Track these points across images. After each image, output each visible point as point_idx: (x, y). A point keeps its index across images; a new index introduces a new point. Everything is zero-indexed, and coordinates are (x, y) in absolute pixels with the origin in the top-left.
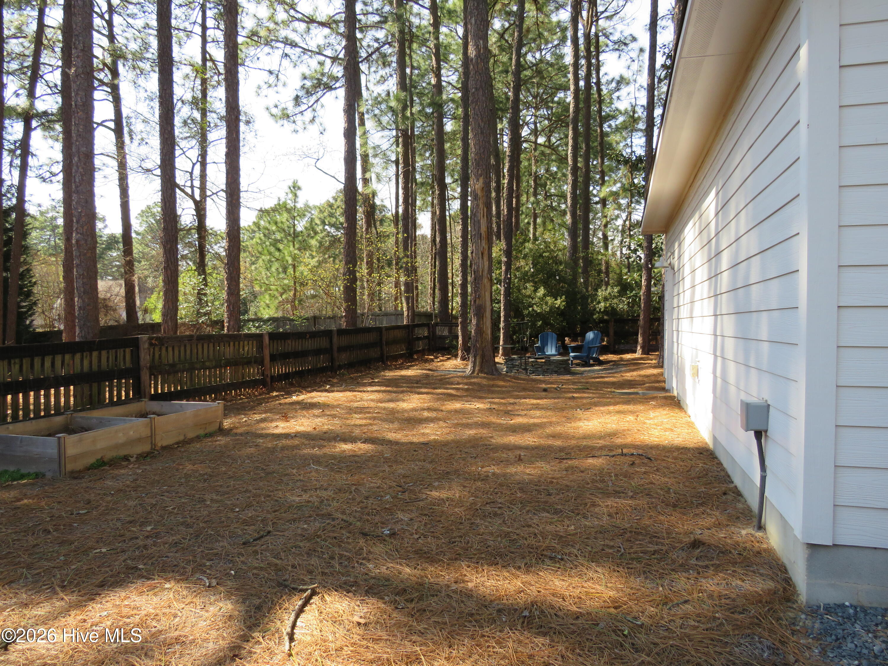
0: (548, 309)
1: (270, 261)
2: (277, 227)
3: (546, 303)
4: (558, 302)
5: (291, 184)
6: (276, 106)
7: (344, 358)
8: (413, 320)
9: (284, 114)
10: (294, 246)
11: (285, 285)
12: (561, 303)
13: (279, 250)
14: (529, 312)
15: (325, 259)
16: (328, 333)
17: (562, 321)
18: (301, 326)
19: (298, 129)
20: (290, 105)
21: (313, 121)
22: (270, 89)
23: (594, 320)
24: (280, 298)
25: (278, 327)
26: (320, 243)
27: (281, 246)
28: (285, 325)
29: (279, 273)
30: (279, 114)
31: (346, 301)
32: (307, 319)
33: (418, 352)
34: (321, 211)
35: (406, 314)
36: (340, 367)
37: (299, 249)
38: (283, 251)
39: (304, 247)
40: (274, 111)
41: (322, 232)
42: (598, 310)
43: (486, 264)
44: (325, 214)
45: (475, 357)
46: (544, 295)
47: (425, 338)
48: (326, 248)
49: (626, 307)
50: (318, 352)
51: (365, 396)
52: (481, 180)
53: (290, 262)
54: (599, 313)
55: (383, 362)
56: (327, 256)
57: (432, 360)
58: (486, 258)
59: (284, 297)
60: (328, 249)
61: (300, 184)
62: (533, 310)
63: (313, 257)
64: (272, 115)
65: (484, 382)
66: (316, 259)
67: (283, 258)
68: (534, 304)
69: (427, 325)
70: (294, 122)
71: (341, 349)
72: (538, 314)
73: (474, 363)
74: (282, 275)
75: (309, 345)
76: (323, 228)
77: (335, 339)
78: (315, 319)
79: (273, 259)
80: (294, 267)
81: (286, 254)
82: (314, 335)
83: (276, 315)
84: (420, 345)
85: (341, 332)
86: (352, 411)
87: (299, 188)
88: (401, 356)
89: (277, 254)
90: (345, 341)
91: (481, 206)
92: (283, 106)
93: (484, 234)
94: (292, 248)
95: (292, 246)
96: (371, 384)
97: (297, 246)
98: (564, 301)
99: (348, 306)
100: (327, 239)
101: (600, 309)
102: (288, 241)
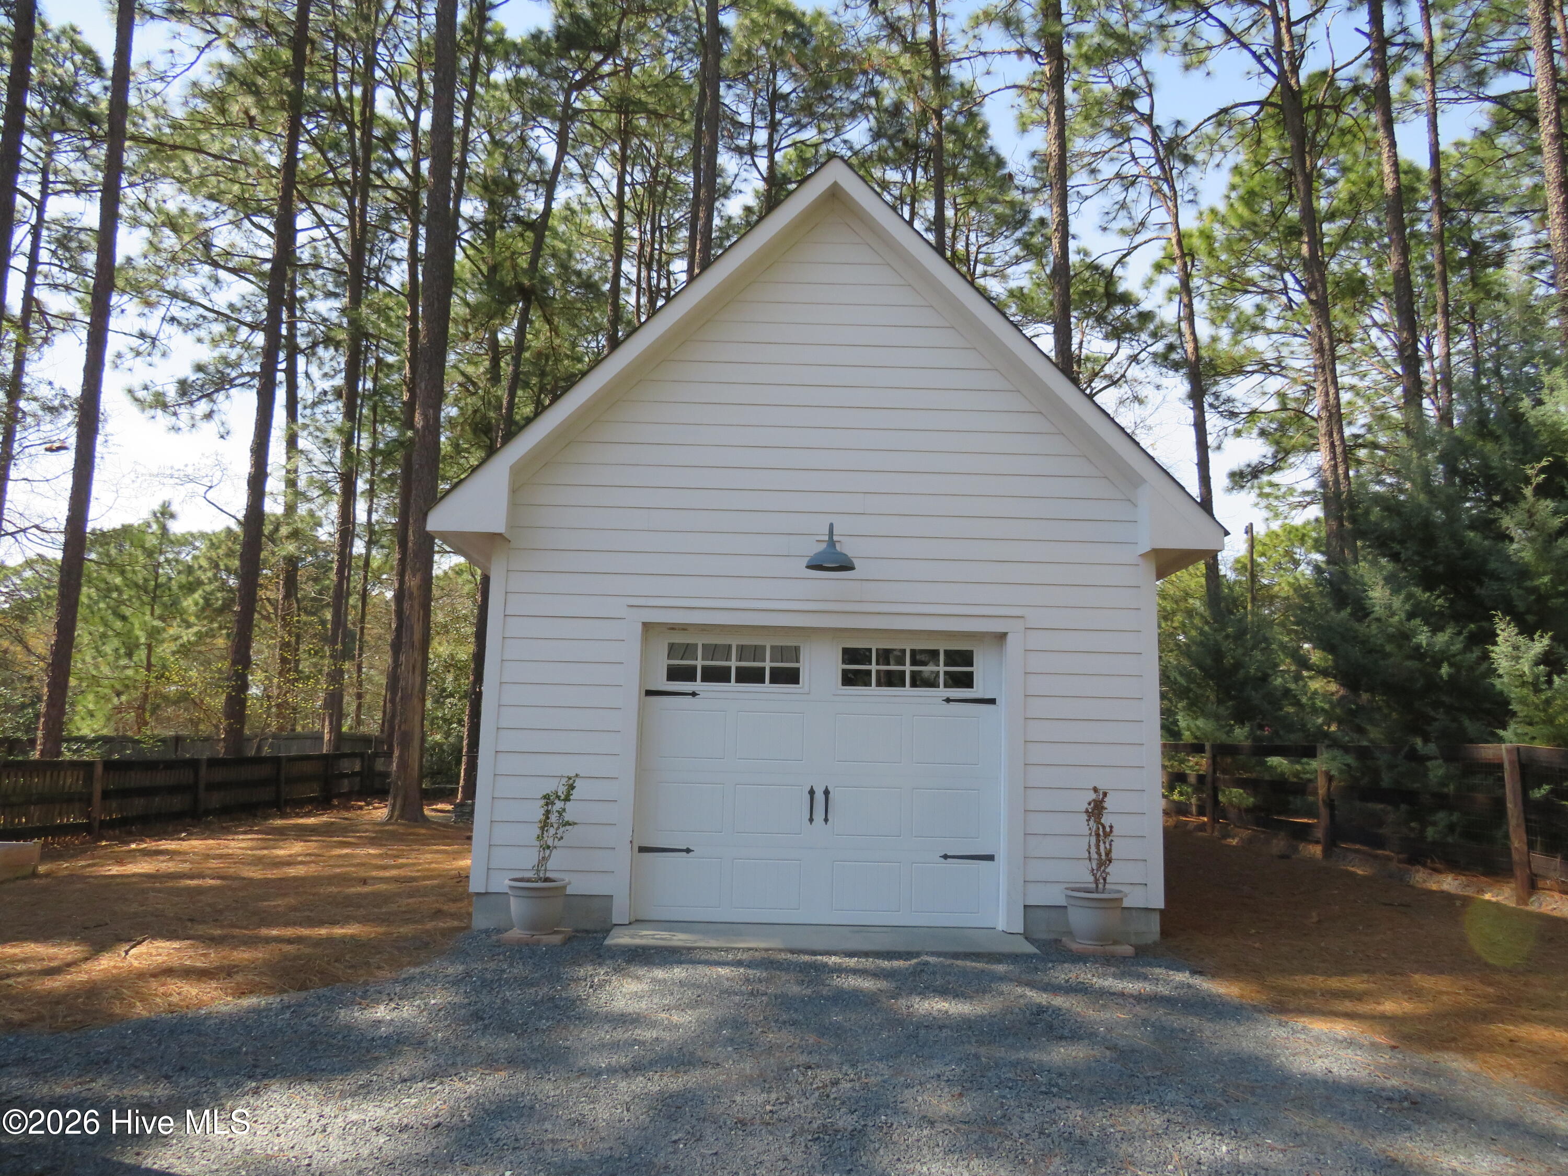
1: (104, 636)
2: (125, 578)
5: (157, 507)
6: (146, 388)
7: (216, 799)
8: (337, 747)
9: (157, 401)
10: (152, 614)
11: (128, 678)
13: (124, 618)
15: (212, 630)
16: (194, 764)
18: (151, 750)
19: (182, 425)
20: (171, 392)
21: (209, 416)
22: (139, 359)
24: (116, 701)
25: (111, 752)
26: (206, 600)
27: (127, 611)
28: (125, 748)
29: (118, 657)
30: (150, 398)
31: (228, 716)
32: (164, 741)
33: (339, 796)
34: (212, 544)
35: (326, 737)
36: (207, 813)
37: (162, 618)
38: (132, 619)
39: (173, 610)
40: (141, 394)
41: (210, 582)
43: (418, 679)
44: (221, 552)
45: (395, 798)
47: (354, 774)
48: (215, 610)
50: (173, 790)
51: (233, 844)
52: (418, 576)
53: (143, 640)
55: (279, 809)
56: (215, 625)
57: (361, 808)
58: (418, 672)
59: (124, 698)
60: (221, 611)
61: (174, 508)
63: (189, 625)
64: (136, 400)
65: (401, 830)
66: (195, 629)
67: (130, 631)
69: (361, 755)
70: (175, 414)
71: (211, 787)
73: (394, 806)
74: (123, 662)
75: (161, 778)
76: (215, 575)
77: (203, 771)
78: (178, 740)
79: (110, 633)
80: (149, 647)
81: (137, 626)
82: (170, 765)
83: (105, 732)
84: (345, 786)
85: (214, 763)
86: (207, 857)
87: (172, 516)
88: (311, 801)
89: (118, 625)
90: (219, 775)
91: (416, 607)
92: (159, 389)
93: (417, 644)
94: (148, 618)
95: (148, 612)
96: (245, 833)
97: (158, 611)
99: (230, 725)
100: (219, 595)
102: (143, 603)
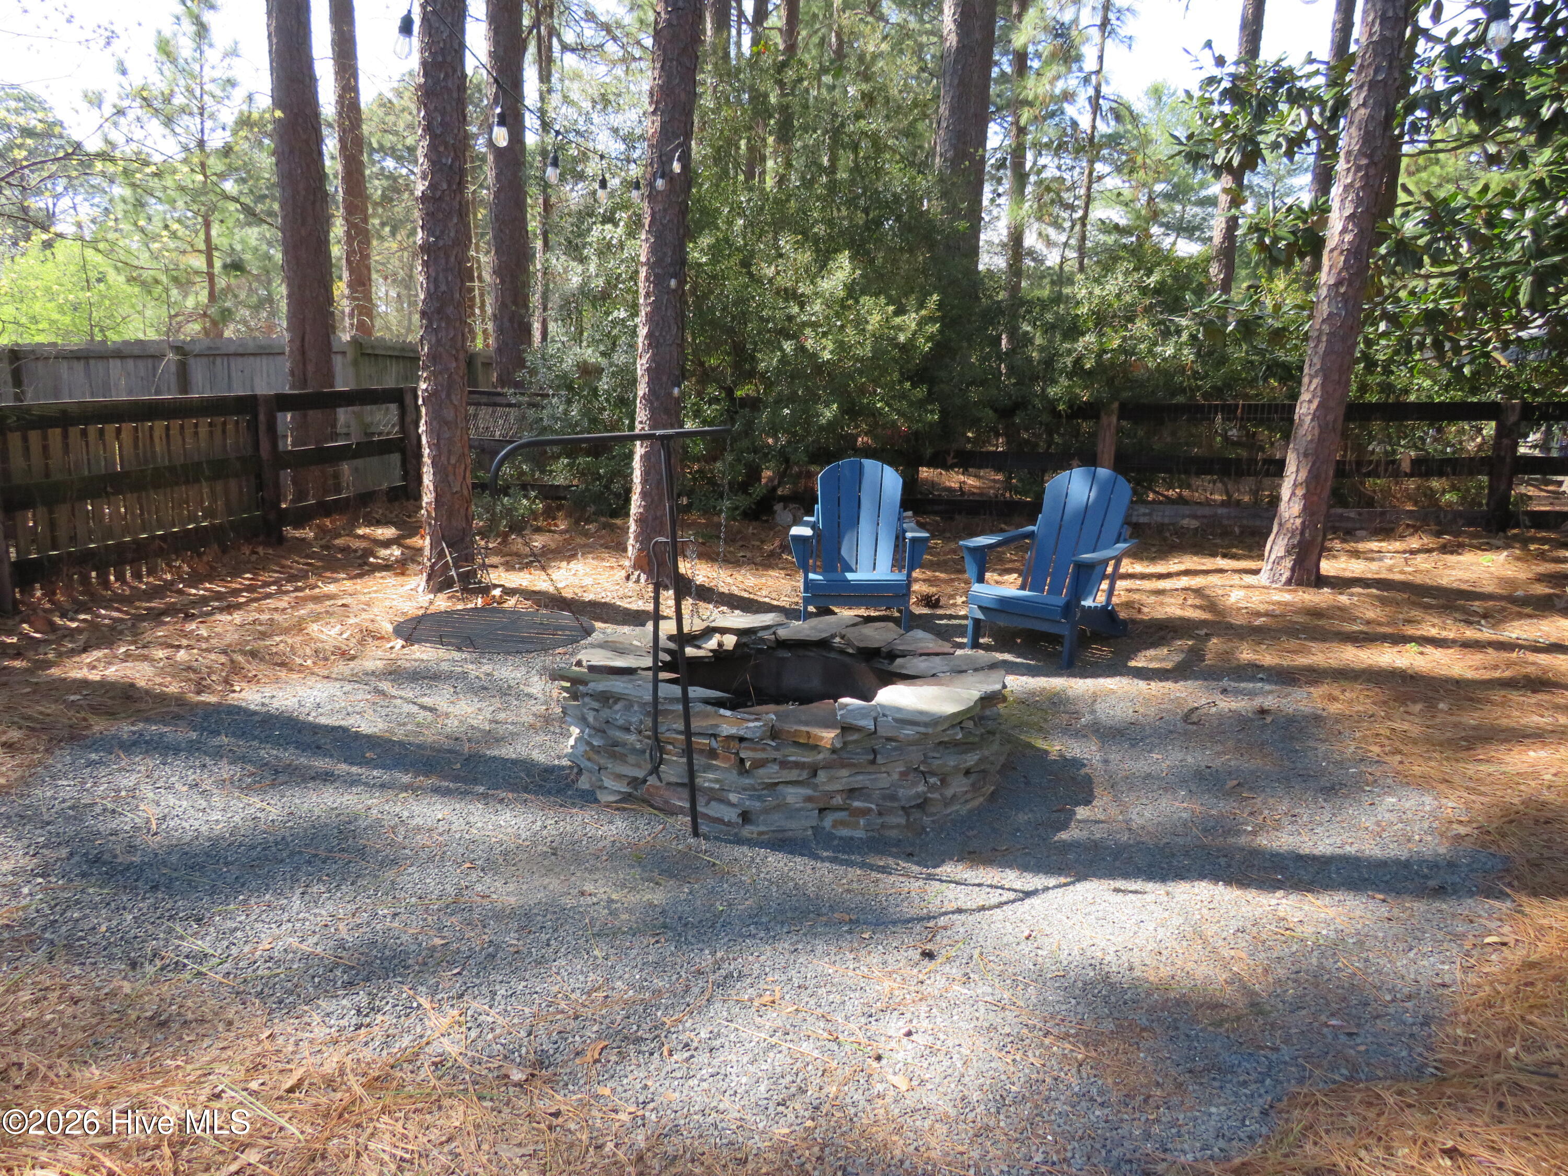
0: (866, 351)
3: (860, 324)
4: (910, 320)
12: (921, 323)
14: (784, 360)
17: (921, 404)
23: (1051, 405)
42: (1069, 361)
46: (853, 291)
49: (1188, 355)
54: (1070, 376)
62: (801, 349)
68: (804, 324)
72: (819, 368)
98: (931, 319)
101: (1078, 361)
